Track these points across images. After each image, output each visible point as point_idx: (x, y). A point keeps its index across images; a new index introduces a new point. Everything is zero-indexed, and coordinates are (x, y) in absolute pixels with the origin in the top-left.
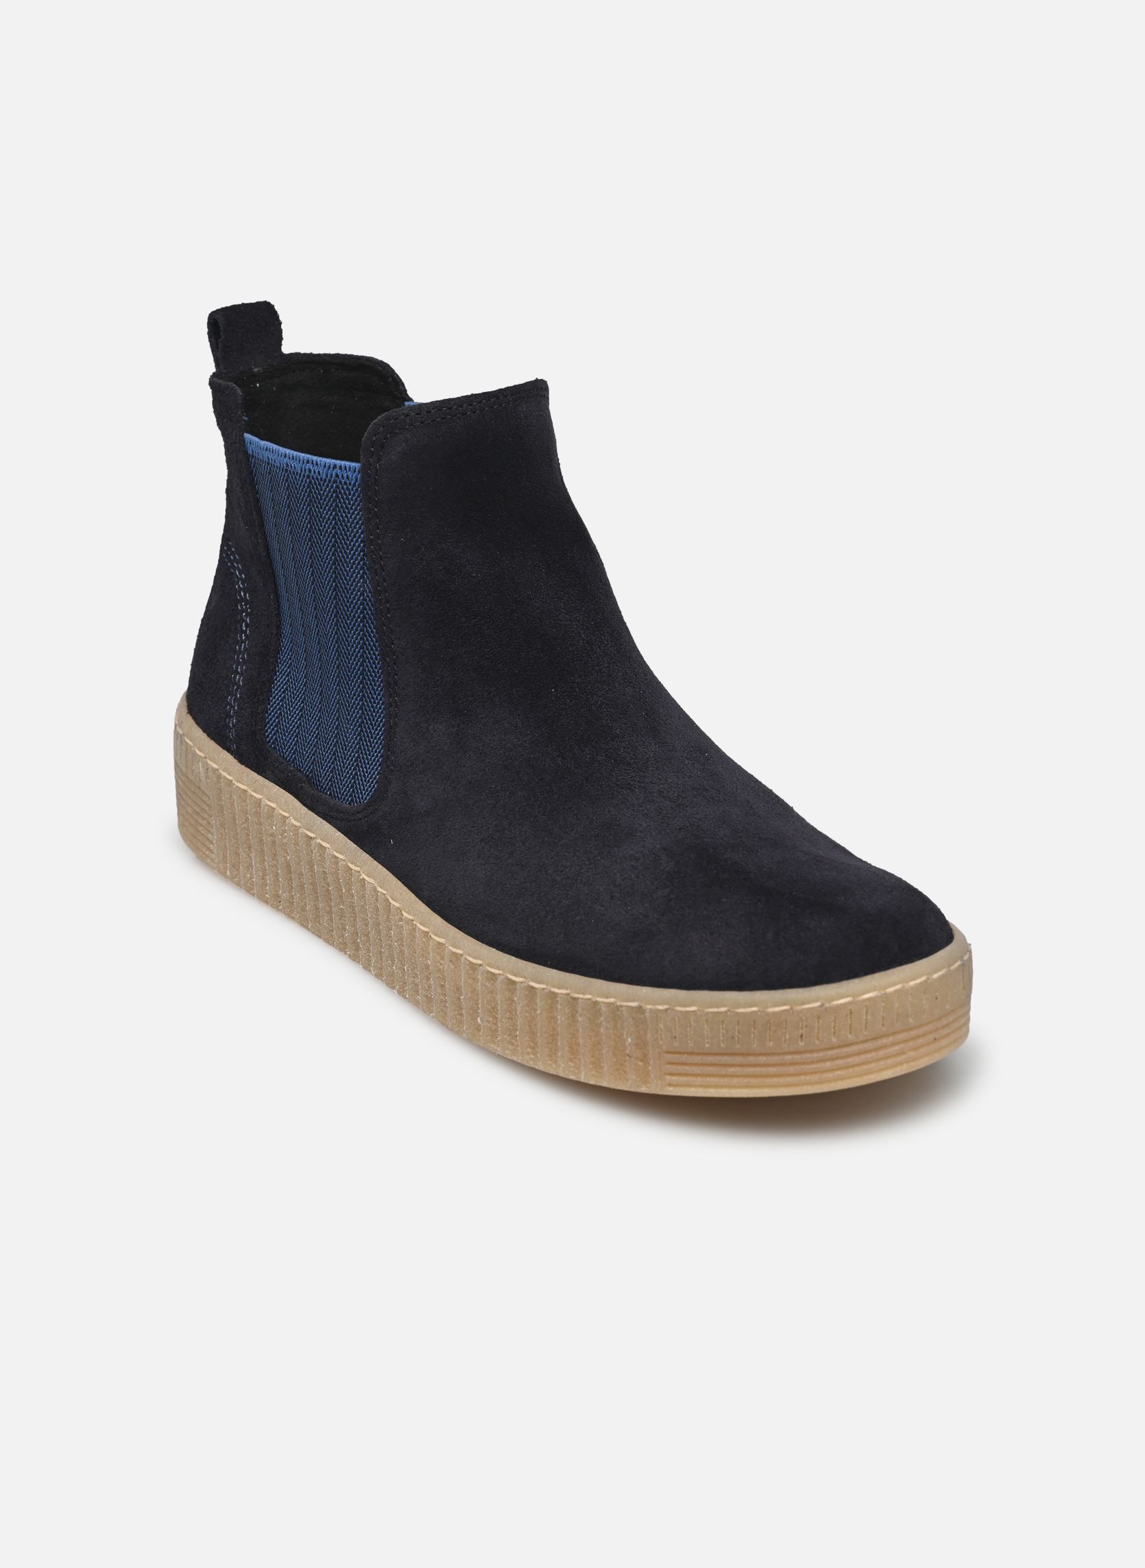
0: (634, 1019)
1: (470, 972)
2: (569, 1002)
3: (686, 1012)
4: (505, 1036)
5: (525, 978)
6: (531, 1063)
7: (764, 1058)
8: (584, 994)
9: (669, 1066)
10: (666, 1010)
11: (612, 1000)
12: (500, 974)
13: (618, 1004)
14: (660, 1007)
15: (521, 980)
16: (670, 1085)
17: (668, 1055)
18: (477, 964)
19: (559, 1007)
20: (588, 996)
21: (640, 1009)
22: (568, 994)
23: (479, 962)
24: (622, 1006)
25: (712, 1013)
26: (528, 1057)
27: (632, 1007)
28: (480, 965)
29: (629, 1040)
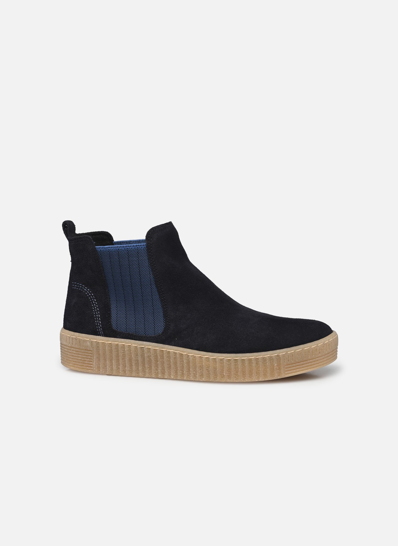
0: (276, 358)
1: (220, 361)
2: (255, 360)
3: (291, 353)
4: (234, 376)
5: (240, 357)
6: (243, 380)
7: (311, 360)
8: (260, 356)
9: (286, 369)
10: (286, 354)
11: (269, 355)
12: (231, 359)
13: (271, 356)
14: (284, 353)
15: (239, 358)
16: (287, 374)
17: (286, 366)
18: (222, 359)
19: (253, 361)
20: (261, 356)
21: (278, 356)
22: (255, 358)
23: (223, 358)
24: (272, 356)
25: (298, 351)
26: (242, 379)
27: (276, 355)
28: (224, 359)
29: (276, 364)
